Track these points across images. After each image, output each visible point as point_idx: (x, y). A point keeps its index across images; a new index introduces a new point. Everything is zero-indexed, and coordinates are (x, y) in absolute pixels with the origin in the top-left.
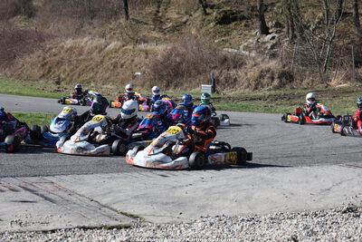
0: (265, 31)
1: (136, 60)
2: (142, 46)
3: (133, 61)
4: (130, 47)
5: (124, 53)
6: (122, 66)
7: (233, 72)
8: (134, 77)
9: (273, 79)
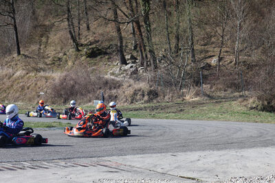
0: (124, 62)
1: (39, 84)
2: (42, 73)
3: (36, 84)
4: (32, 74)
5: (29, 78)
6: (28, 88)
7: (114, 91)
8: (39, 96)
9: (143, 96)
